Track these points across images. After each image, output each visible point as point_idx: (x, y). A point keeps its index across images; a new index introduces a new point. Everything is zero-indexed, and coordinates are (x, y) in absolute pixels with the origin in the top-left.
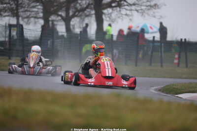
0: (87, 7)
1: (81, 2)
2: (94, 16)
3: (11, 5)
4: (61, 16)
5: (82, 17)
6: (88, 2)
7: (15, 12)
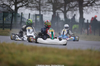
0: (75, 6)
1: (72, 3)
2: (78, 10)
3: (37, 4)
4: (62, 10)
5: (73, 11)
6: (75, 3)
7: (39, 8)
